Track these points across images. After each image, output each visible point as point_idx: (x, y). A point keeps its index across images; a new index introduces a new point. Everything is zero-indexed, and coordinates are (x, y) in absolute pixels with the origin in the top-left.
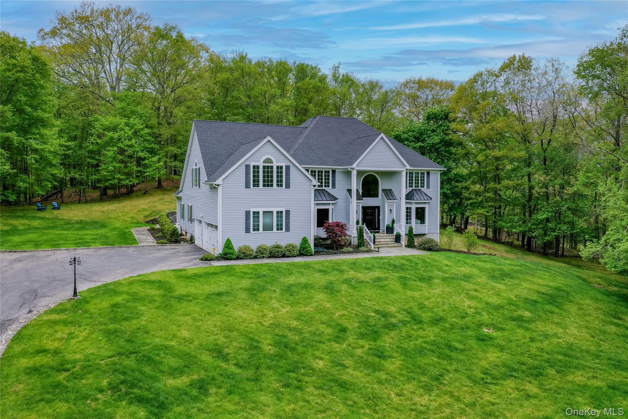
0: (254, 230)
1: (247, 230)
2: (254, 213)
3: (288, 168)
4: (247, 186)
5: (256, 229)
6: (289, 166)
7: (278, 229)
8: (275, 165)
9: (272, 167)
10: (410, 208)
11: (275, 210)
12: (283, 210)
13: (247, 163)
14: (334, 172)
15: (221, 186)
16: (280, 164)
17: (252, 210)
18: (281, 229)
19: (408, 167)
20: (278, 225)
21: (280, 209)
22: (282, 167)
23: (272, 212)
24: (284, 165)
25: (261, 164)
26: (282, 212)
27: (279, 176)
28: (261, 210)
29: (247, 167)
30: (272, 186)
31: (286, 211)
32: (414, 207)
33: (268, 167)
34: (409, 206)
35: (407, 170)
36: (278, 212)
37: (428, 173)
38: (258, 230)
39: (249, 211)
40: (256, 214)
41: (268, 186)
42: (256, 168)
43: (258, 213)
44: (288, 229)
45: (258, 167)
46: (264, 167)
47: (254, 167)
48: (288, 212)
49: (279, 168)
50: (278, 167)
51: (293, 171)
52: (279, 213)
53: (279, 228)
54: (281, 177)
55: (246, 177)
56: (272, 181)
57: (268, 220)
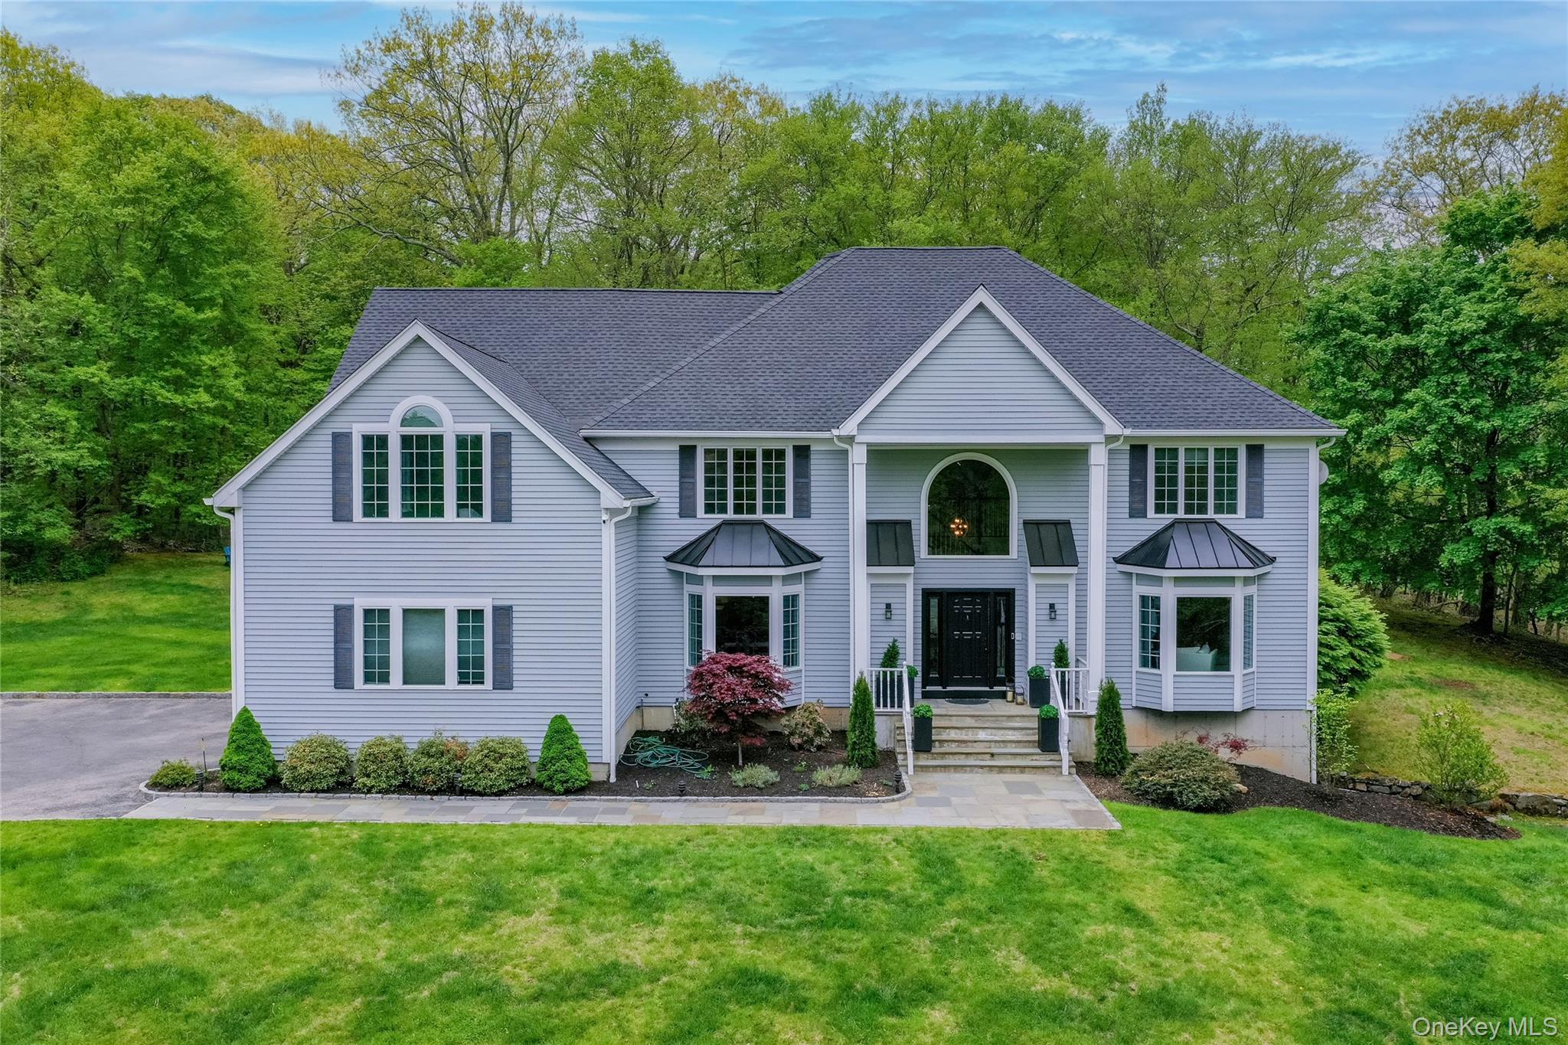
0: (368, 678)
1: (342, 680)
2: (368, 613)
3: (502, 442)
4: (340, 513)
5: (377, 673)
6: (508, 435)
7: (463, 679)
8: (450, 429)
9: (438, 440)
10: (1156, 602)
11: (451, 605)
12: (486, 604)
13: (339, 426)
14: (802, 452)
15: (239, 514)
16: (469, 429)
17: (361, 603)
18: (479, 679)
19: (1112, 427)
20: (462, 663)
21: (471, 603)
22: (477, 440)
23: (440, 612)
24: (485, 430)
25: (394, 431)
26: (478, 614)
27: (470, 476)
28: (396, 605)
29: (341, 441)
30: (439, 511)
31: (496, 609)
32: (1169, 597)
33: (422, 439)
34: (1150, 591)
35: (1111, 439)
36: (462, 614)
37: (1255, 451)
38: (385, 678)
39: (350, 609)
40: (376, 618)
41: (422, 511)
42: (375, 445)
43: (384, 613)
44: (504, 682)
45: (383, 441)
46: (406, 441)
47: (368, 440)
48: (503, 614)
49: (469, 445)
50: (461, 442)
51: (521, 455)
52: (470, 618)
53: (471, 672)
54: (477, 476)
55: (336, 479)
56: (438, 494)
57: (423, 643)
